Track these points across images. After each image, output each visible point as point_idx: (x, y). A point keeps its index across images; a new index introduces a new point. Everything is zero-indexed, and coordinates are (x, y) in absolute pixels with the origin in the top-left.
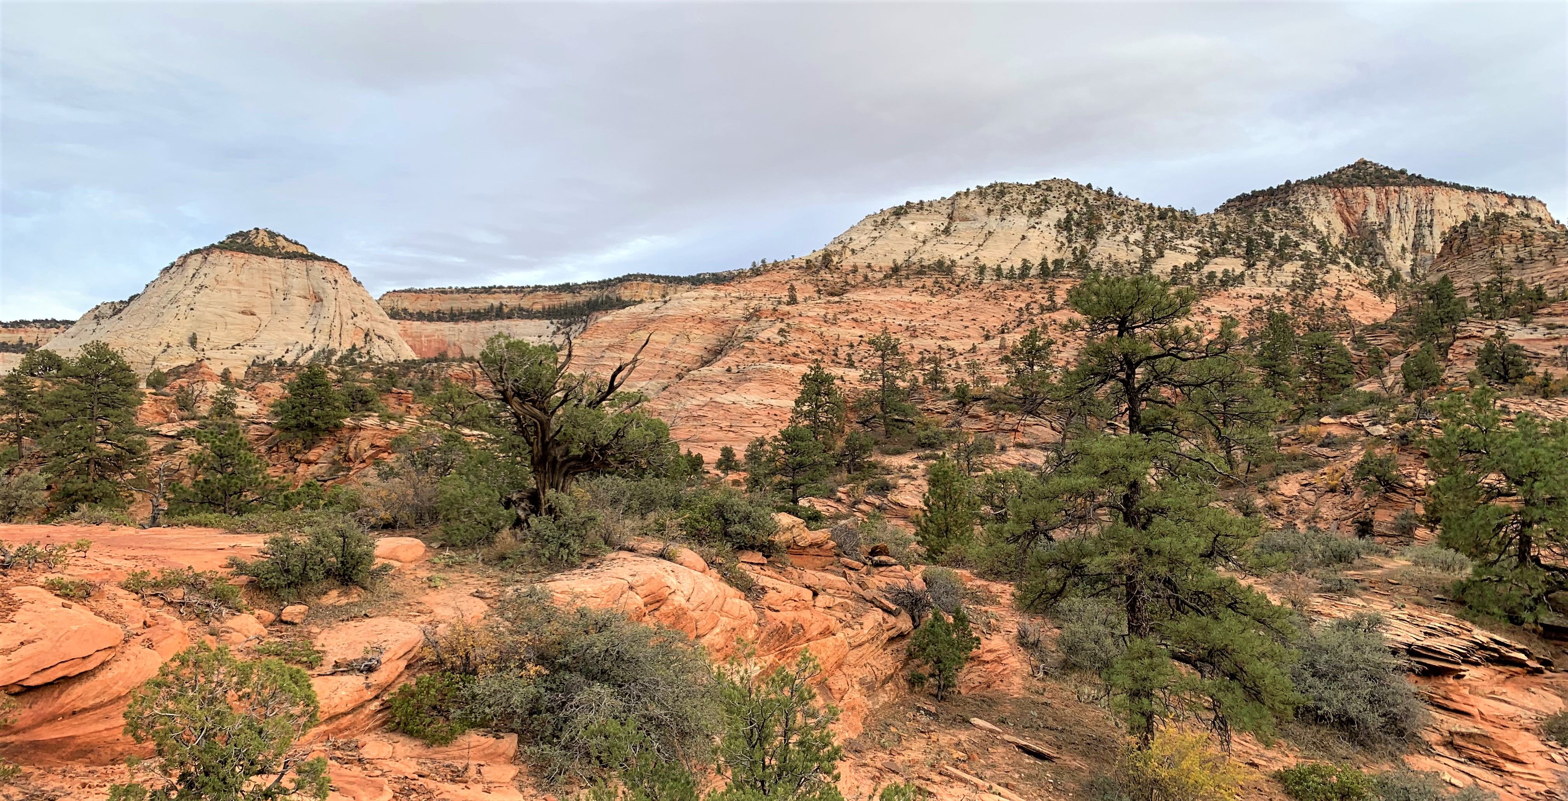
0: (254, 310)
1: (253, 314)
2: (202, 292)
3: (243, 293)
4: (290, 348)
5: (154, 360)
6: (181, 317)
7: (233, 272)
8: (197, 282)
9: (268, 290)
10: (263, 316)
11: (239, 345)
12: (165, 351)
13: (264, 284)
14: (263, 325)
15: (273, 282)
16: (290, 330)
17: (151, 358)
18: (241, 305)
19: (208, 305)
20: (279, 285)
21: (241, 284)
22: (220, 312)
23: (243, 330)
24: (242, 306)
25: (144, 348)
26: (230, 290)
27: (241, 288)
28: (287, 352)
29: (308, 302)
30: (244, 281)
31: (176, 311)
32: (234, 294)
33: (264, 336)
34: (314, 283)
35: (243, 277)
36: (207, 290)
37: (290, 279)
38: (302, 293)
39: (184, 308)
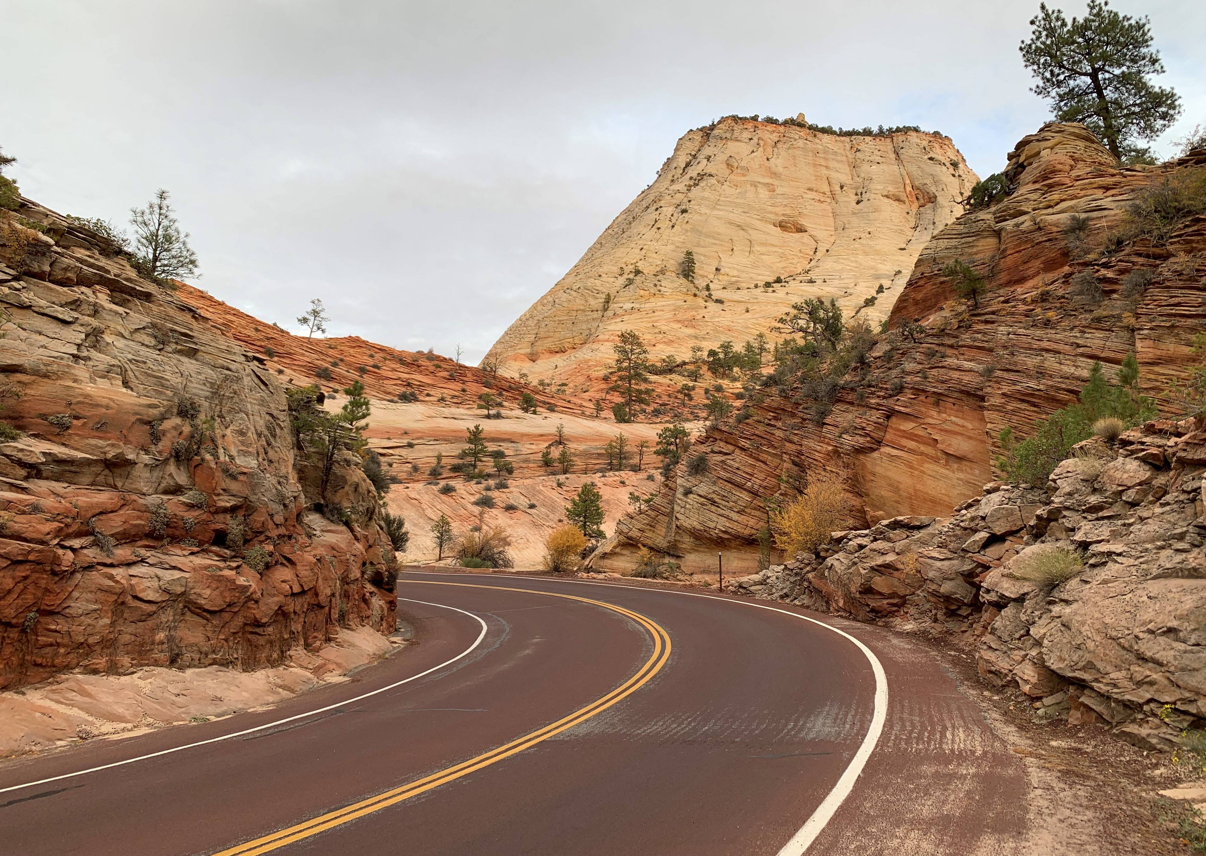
0: (804, 222)
1: (801, 230)
2: (702, 184)
3: (779, 190)
4: (886, 283)
5: (608, 300)
6: (664, 224)
7: (759, 153)
8: (693, 172)
9: (826, 189)
10: (820, 234)
11: (778, 281)
12: (630, 282)
13: (818, 177)
14: (822, 250)
15: (834, 175)
16: (877, 252)
17: (602, 298)
18: (780, 210)
19: (715, 205)
20: (845, 178)
21: (774, 175)
22: (737, 217)
23: (783, 256)
24: (781, 212)
25: (590, 283)
26: (755, 184)
27: (776, 182)
28: (881, 289)
29: (905, 207)
30: (780, 170)
31: (654, 215)
32: (764, 193)
33: (829, 265)
34: (913, 169)
35: (778, 163)
36: (713, 181)
37: (865, 167)
38: (891, 189)
39: (668, 210)
